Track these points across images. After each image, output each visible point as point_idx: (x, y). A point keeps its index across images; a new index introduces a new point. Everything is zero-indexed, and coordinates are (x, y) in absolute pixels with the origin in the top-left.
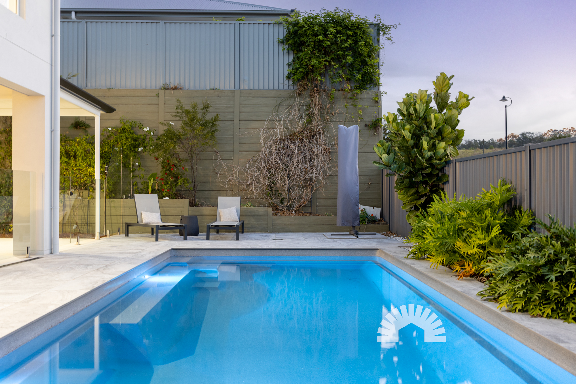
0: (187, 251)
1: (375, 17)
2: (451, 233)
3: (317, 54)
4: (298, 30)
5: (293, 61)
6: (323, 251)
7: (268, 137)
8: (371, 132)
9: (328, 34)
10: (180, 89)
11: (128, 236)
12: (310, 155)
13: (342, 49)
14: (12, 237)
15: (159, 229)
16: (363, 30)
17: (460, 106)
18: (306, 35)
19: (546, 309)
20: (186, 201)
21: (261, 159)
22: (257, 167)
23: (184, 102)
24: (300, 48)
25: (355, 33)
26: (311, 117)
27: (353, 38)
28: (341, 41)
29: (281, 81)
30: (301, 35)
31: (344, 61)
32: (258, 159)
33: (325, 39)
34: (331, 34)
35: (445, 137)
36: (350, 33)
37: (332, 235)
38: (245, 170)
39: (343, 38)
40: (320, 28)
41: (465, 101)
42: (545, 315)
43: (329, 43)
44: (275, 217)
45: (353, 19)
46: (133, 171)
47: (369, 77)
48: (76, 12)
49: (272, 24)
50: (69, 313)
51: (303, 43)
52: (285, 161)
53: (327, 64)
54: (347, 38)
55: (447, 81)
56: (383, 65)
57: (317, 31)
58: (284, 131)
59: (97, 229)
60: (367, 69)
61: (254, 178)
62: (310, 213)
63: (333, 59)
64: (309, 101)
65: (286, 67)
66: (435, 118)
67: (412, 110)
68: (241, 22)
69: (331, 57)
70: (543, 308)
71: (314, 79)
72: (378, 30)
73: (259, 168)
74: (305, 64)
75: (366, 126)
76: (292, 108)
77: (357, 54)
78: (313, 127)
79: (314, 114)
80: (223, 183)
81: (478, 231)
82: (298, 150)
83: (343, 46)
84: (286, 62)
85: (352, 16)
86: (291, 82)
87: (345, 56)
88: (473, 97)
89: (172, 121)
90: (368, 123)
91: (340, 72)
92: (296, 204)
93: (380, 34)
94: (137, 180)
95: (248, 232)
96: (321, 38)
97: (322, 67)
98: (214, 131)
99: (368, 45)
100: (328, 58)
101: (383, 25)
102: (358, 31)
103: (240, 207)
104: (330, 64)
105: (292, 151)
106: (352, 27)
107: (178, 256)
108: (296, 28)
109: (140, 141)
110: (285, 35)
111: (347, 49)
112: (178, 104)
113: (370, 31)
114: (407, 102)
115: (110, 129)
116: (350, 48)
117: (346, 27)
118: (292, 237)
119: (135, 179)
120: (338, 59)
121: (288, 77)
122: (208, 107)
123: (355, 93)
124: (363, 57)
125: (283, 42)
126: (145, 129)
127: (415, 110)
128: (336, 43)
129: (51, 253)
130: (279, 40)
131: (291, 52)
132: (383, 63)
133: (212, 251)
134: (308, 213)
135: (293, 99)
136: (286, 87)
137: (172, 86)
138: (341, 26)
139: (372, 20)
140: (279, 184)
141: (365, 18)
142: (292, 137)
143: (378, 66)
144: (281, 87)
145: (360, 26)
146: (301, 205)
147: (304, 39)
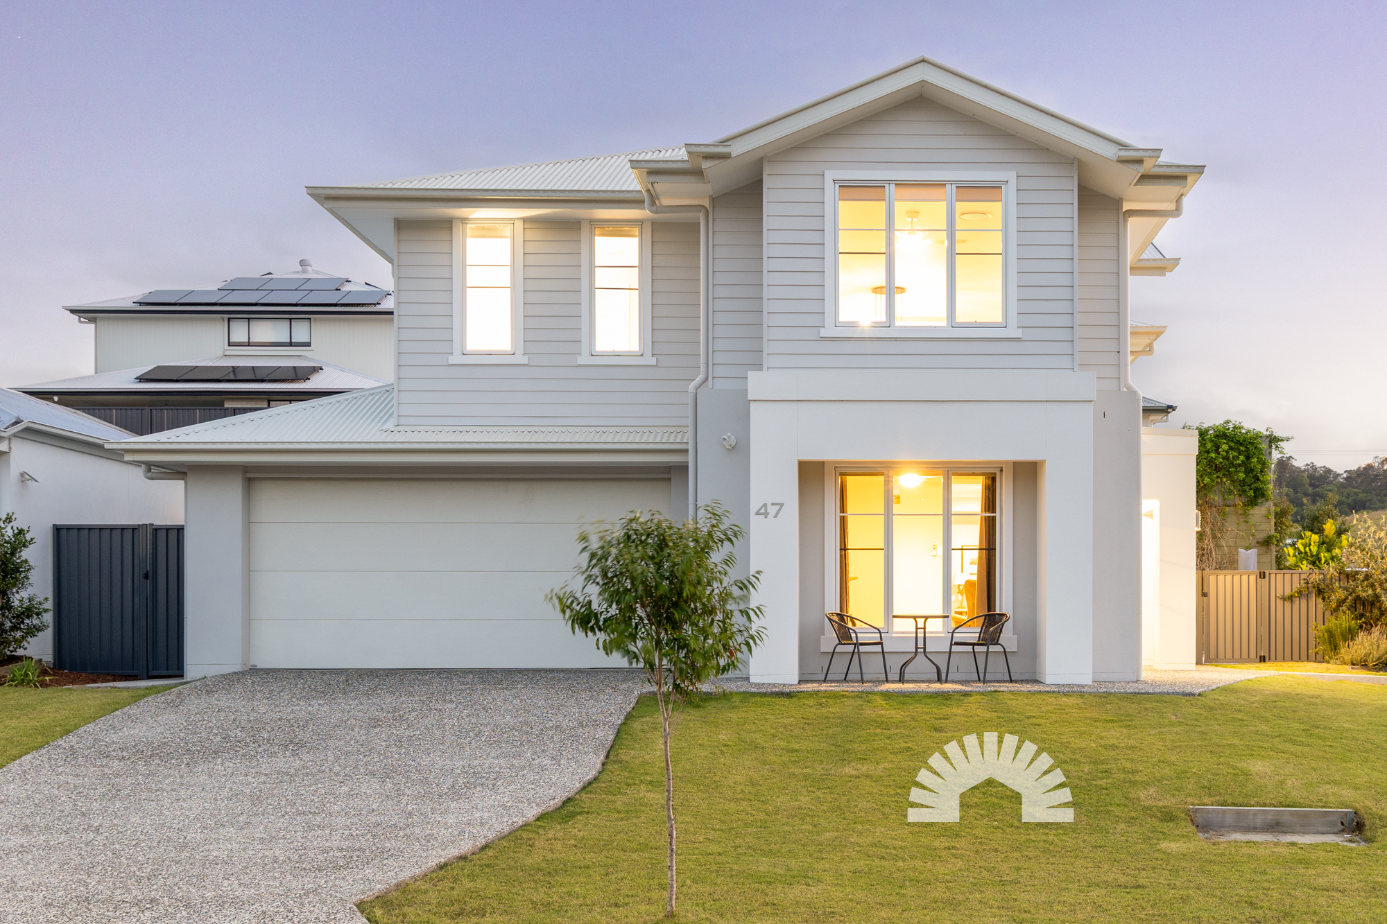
1: (1267, 430)
3: (1209, 470)
8: (1264, 549)
9: (1221, 450)
13: (1234, 466)
16: (1255, 445)
25: (1247, 448)
27: (1246, 454)
28: (1233, 457)
31: (1235, 477)
33: (1218, 456)
34: (1223, 451)
36: (1242, 448)
39: (1235, 454)
43: (1221, 460)
47: (1260, 493)
53: (1219, 479)
54: (1240, 454)
60: (1259, 485)
63: (1225, 476)
66: (1324, 557)
67: (1307, 549)
72: (1271, 442)
75: (1258, 542)
77: (1249, 471)
83: (1235, 462)
85: (1244, 429)
87: (1236, 472)
90: (1260, 540)
91: (1232, 488)
93: (1272, 446)
96: (1213, 455)
99: (1261, 462)
100: (1220, 474)
101: (1275, 437)
102: (1251, 447)
104: (1222, 481)
106: (1243, 440)
111: (1240, 465)
113: (1262, 445)
116: (1243, 464)
117: (1238, 443)
120: (1229, 475)
123: (1247, 509)
124: (1255, 474)
127: (1310, 550)
128: (1228, 460)
138: (1233, 441)
139: (1263, 430)
145: (1252, 441)
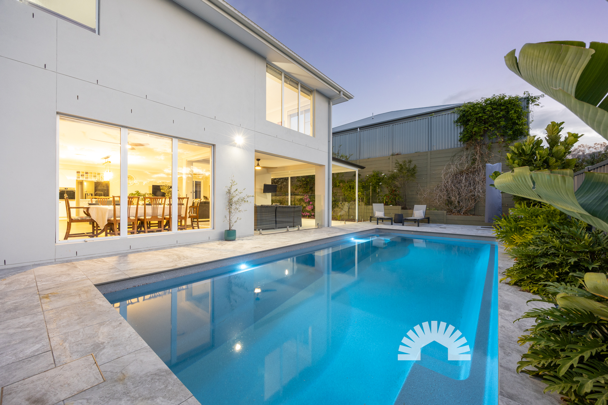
0: (383, 230)
1: (525, 94)
2: (513, 230)
3: (478, 124)
4: (466, 114)
5: (464, 131)
6: (458, 235)
7: (447, 174)
9: (486, 112)
10: (400, 154)
11: (371, 222)
12: (474, 182)
13: (497, 118)
14: (314, 219)
15: (379, 219)
16: (513, 104)
17: (569, 142)
18: (471, 115)
19: (534, 287)
20: (400, 207)
21: (442, 186)
22: (440, 190)
23: (399, 160)
24: (468, 123)
25: (507, 107)
26: (474, 160)
27: (506, 110)
28: (496, 114)
29: (456, 143)
30: (468, 116)
31: (498, 125)
32: (440, 186)
33: (484, 115)
34: (488, 111)
35: (551, 165)
36: (503, 107)
37: (481, 227)
38: (433, 191)
39: (498, 111)
40: (481, 109)
41: (572, 138)
42: (532, 291)
43: (486, 117)
44: (448, 216)
45: (506, 98)
46: (378, 193)
47: (519, 132)
48: (360, 128)
49: (450, 114)
50: (298, 248)
51: (469, 120)
52: (456, 186)
53: (486, 129)
54: (501, 111)
55: (556, 127)
56: (532, 122)
57: (478, 111)
58: (456, 170)
59: (357, 218)
60: (517, 127)
61: (438, 195)
62: (474, 215)
63: (490, 126)
64: (473, 152)
65: (459, 135)
68: (431, 116)
69: (489, 125)
70: (532, 286)
71: (476, 140)
72: (528, 101)
73: (441, 190)
74: (470, 131)
76: (462, 157)
77: (508, 119)
78: (476, 166)
79: (476, 159)
80: (421, 198)
81: (533, 230)
82: (465, 180)
83: (497, 116)
84: (459, 132)
85: (506, 97)
86: (462, 143)
87: (499, 123)
88: (582, 135)
89: (395, 170)
91: (496, 132)
92: (464, 209)
93: (529, 103)
94: (380, 197)
95: (432, 223)
96: (481, 115)
97: (482, 131)
98: (414, 173)
99: (517, 112)
100: (487, 126)
101: (532, 97)
102: (509, 105)
103: (426, 210)
104: (488, 129)
105: (461, 181)
106: (505, 104)
107: (379, 232)
108: (464, 112)
109: (381, 180)
110: (458, 118)
111: (500, 117)
112: (397, 162)
113: (519, 103)
114: (518, 145)
115: (368, 176)
116: (504, 116)
117: (500, 105)
118: (454, 227)
119: (379, 197)
120: (494, 125)
121: (460, 140)
122: (411, 162)
123: (508, 143)
124: (514, 120)
125: (457, 122)
126: (383, 175)
128: (493, 116)
129: (328, 226)
130: (454, 121)
131: (462, 126)
132: (532, 121)
133: (395, 231)
134: (472, 214)
135: (463, 152)
136: (459, 146)
137: (396, 153)
138: (496, 105)
139: (521, 95)
140: (453, 198)
141: (516, 96)
142: (461, 173)
143: (527, 124)
144: (456, 146)
145: (511, 102)
146: (467, 210)
147: (469, 118)
